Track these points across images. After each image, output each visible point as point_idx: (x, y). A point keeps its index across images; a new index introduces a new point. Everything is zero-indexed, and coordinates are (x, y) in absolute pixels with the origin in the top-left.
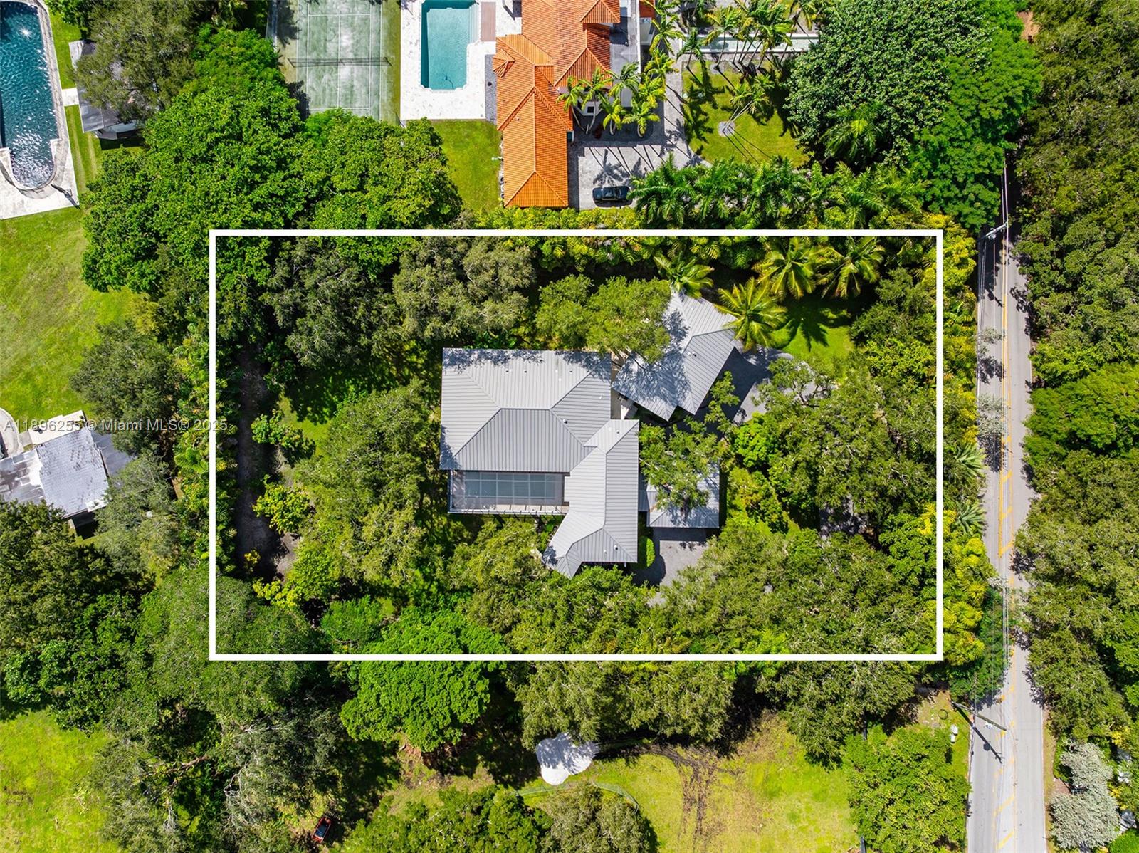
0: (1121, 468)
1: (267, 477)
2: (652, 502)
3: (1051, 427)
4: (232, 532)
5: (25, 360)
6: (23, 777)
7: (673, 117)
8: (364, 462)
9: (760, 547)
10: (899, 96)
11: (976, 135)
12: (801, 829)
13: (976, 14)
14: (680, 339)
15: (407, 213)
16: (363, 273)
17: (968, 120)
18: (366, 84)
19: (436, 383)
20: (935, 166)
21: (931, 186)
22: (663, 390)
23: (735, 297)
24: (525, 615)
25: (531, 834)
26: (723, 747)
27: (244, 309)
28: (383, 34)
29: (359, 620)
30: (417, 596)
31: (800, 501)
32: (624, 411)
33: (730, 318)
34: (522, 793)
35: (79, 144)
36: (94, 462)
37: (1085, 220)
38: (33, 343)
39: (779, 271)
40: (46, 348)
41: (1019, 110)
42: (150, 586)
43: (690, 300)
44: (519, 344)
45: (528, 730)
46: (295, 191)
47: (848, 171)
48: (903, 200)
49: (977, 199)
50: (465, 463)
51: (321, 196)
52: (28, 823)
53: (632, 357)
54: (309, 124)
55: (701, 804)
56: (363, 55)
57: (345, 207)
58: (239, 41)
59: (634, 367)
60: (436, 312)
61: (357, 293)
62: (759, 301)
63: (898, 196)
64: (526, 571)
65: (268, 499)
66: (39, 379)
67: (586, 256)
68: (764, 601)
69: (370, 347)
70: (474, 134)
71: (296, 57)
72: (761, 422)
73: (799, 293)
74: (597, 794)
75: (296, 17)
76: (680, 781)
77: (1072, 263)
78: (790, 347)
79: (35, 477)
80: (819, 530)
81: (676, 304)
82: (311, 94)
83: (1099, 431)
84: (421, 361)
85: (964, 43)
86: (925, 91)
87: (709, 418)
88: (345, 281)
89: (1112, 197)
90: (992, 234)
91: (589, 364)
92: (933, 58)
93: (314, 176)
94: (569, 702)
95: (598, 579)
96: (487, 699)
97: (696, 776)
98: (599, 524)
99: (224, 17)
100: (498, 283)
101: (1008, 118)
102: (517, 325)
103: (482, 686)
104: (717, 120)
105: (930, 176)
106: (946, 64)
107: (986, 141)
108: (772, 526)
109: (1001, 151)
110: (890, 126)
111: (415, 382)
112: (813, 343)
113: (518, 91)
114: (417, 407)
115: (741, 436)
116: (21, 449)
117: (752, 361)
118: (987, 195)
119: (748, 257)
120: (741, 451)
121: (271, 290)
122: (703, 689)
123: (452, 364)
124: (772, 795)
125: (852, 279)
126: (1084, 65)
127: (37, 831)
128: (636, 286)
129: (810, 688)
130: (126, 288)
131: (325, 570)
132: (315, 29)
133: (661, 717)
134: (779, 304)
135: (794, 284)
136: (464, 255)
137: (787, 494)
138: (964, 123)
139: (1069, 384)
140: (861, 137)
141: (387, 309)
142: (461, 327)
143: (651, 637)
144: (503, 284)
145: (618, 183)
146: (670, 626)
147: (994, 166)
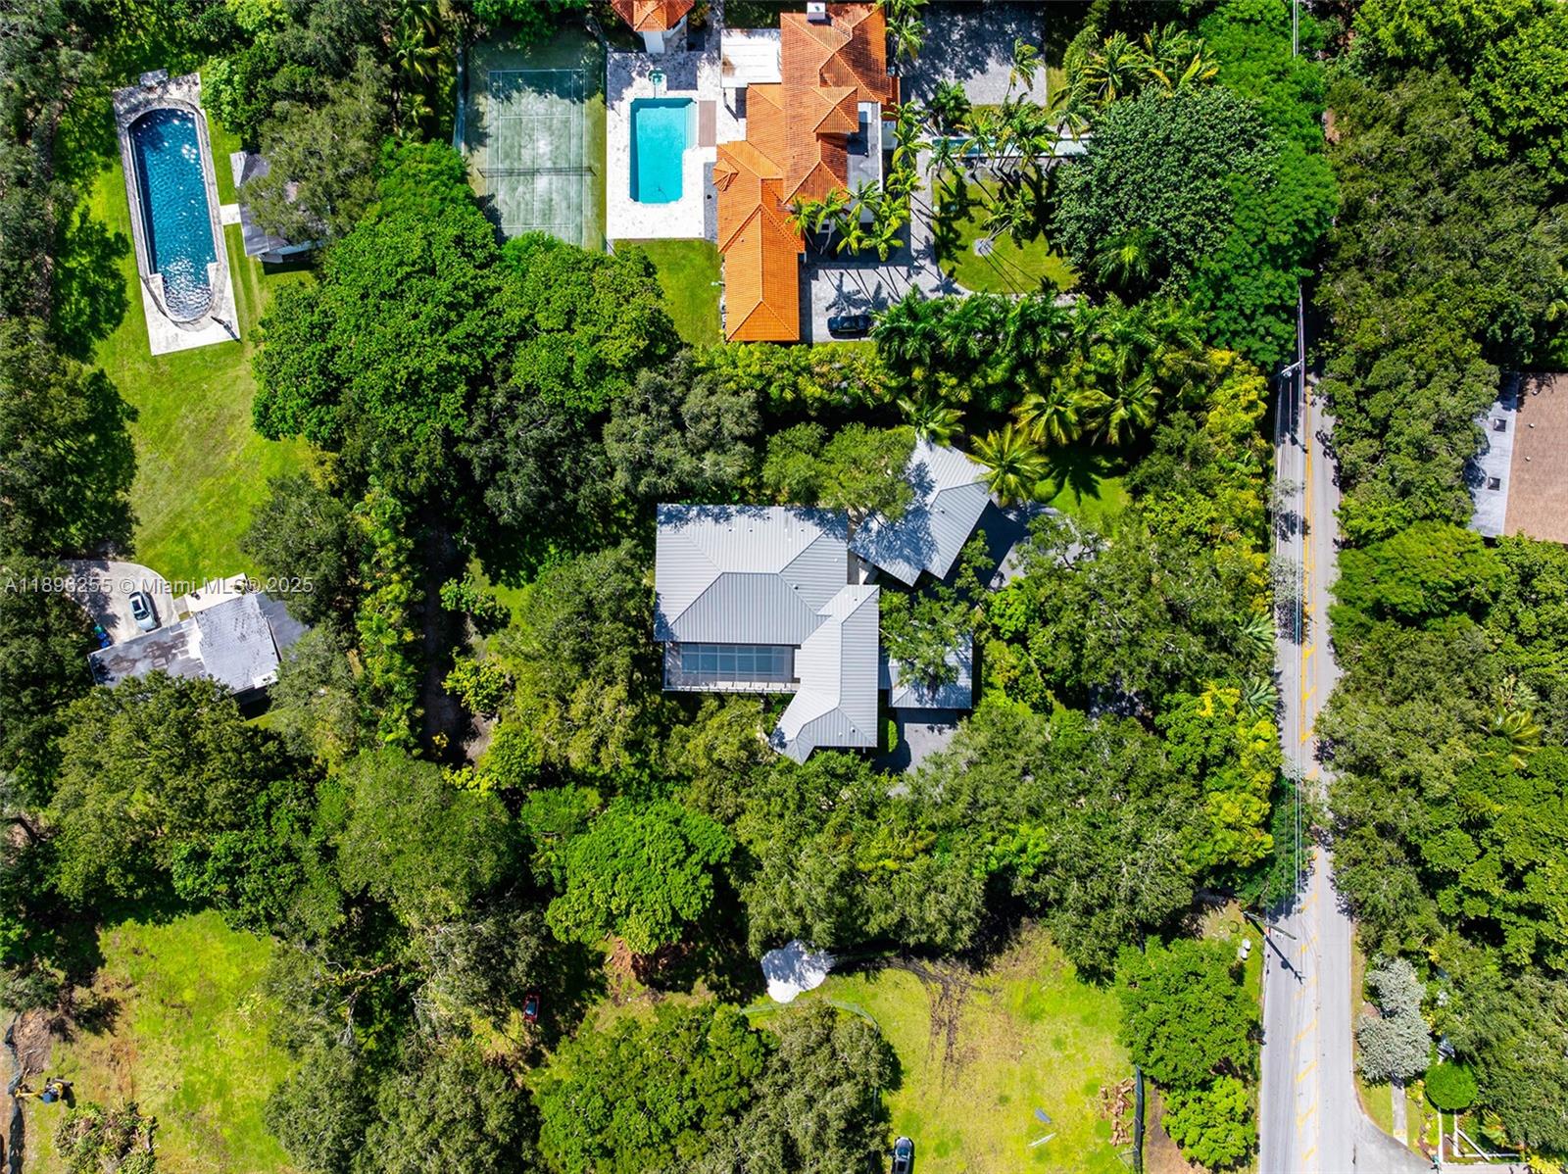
0: (1432, 642)
1: (456, 649)
2: (894, 678)
3: (1356, 594)
4: (420, 712)
5: (180, 515)
6: (181, 989)
7: (921, 235)
8: (572, 632)
9: (1017, 731)
10: (1177, 219)
11: (1263, 261)
12: (1068, 1057)
13: (1263, 126)
14: (926, 494)
15: (620, 355)
16: (570, 422)
17: (1254, 245)
18: (567, 198)
19: (649, 543)
20: (1218, 296)
21: (1215, 318)
22: (906, 551)
23: (990, 445)
24: (750, 804)
25: (756, 1051)
26: (976, 959)
27: (439, 462)
28: (586, 139)
29: (564, 810)
30: (627, 785)
31: (1064, 679)
32: (863, 575)
33: (985, 470)
34: (746, 1012)
35: (239, 268)
36: (260, 632)
37: (1392, 357)
38: (188, 495)
39: (1040, 415)
40: (203, 502)
41: (1312, 233)
42: (321, 774)
43: (939, 449)
44: (743, 500)
45: (754, 936)
46: (493, 329)
47: (1119, 302)
48: (1181, 335)
49: (1268, 333)
50: (683, 635)
51: (523, 335)
52: (187, 1039)
53: (872, 513)
54: (507, 250)
55: (952, 1028)
56: (564, 165)
57: (551, 349)
58: (427, 155)
59: (874, 526)
60: (650, 464)
61: (562, 443)
62: (1017, 449)
63: (1175, 331)
64: (752, 755)
65: (460, 675)
66: (195, 537)
67: (820, 399)
68: (1021, 791)
69: (575, 502)
70: (692, 255)
71: (486, 166)
72: (1020, 587)
73: (1064, 440)
74: (832, 1014)
75: (486, 121)
76: (927, 1000)
77: (1377, 406)
78: (1057, 500)
79: (194, 649)
80: (1088, 712)
81: (922, 453)
82: (503, 209)
83: (1405, 598)
84: (631, 517)
85: (1246, 158)
86: (1206, 214)
87: (959, 583)
88: (549, 431)
89: (1421, 331)
90: (1287, 372)
91: (822, 522)
92: (1214, 175)
93: (516, 314)
94: (798, 902)
95: (832, 764)
96: (711, 894)
97: (946, 994)
98: (833, 702)
99: (410, 126)
100: (720, 431)
101: (1299, 242)
102: (742, 476)
103: (706, 880)
104: (972, 237)
105: (1213, 307)
106: (1227, 184)
107: (1276, 268)
108: (1035, 707)
109: (1294, 279)
110: (1166, 252)
111: (627, 544)
112: (1083, 496)
113: (742, 208)
114: (628, 571)
115: (997, 603)
116: (175, 620)
117: (1011, 517)
118: (1279, 328)
119: (1004, 399)
120: (996, 620)
121: (468, 441)
122: (950, 889)
123: (668, 521)
124: (1034, 1018)
125: (1123, 425)
126: (1391, 178)
127: (197, 1049)
128: (875, 436)
129: (1074, 890)
130: (301, 438)
131: (524, 755)
132: (508, 133)
133: (903, 922)
134: (1040, 452)
135: (1057, 429)
136: (681, 401)
137: (1051, 670)
138: (1249, 249)
139: (1376, 544)
140: (1133, 266)
141: (595, 461)
142: (679, 481)
143: (891, 832)
144: (726, 433)
145: (855, 312)
146: (914, 819)
147: (1286, 296)
